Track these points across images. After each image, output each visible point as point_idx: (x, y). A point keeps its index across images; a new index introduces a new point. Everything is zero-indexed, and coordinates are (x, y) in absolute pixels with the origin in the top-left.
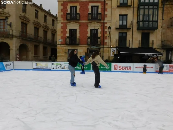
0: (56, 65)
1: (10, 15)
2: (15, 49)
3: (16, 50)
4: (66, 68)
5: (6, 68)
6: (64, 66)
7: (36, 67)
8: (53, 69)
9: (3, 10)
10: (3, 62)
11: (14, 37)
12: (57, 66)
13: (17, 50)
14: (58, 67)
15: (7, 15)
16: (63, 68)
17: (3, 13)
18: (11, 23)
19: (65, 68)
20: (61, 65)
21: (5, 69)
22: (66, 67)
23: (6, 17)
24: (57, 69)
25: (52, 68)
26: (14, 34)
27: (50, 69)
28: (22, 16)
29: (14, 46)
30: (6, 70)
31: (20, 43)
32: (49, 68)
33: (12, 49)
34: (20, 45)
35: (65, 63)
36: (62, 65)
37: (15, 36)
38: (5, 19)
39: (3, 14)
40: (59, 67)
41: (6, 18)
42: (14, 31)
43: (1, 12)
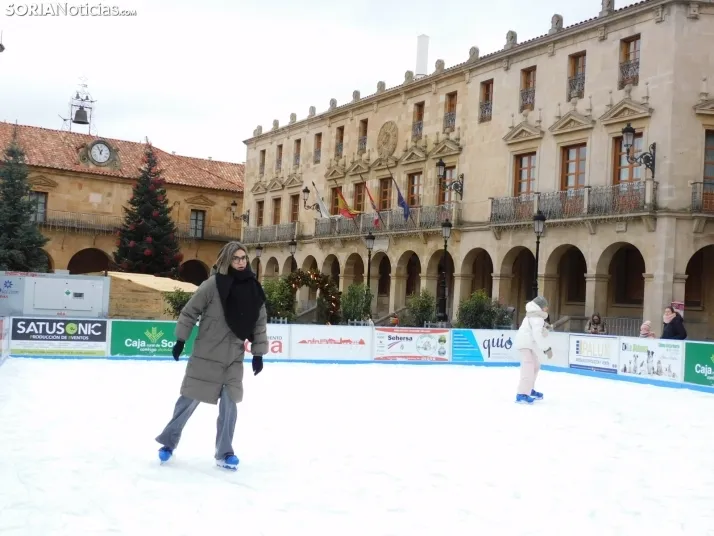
0: (632, 353)
1: (651, 110)
2: (665, 277)
3: (670, 278)
4: (664, 370)
5: (484, 352)
6: (659, 362)
7: (577, 360)
8: (625, 370)
9: (629, 91)
10: (473, 330)
11: (662, 216)
12: (636, 357)
13: (675, 278)
14: (639, 363)
15: (642, 112)
16: (656, 370)
17: (625, 109)
18: (654, 146)
19: (661, 371)
20: (649, 352)
21: (481, 357)
22: (664, 366)
23: (625, 126)
24: (634, 375)
25: (622, 367)
26: (665, 200)
27: (615, 371)
28: (707, 102)
29: (661, 258)
30: (486, 359)
31: (696, 240)
32: (611, 367)
33: (652, 276)
34: (693, 252)
35: (661, 345)
36: (653, 353)
37: (667, 210)
38: (621, 134)
39: (626, 113)
40: (642, 365)
41: (624, 131)
42: (664, 187)
43: (621, 106)
